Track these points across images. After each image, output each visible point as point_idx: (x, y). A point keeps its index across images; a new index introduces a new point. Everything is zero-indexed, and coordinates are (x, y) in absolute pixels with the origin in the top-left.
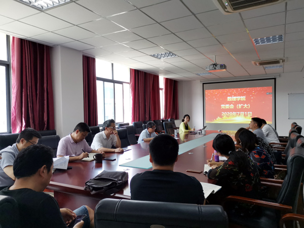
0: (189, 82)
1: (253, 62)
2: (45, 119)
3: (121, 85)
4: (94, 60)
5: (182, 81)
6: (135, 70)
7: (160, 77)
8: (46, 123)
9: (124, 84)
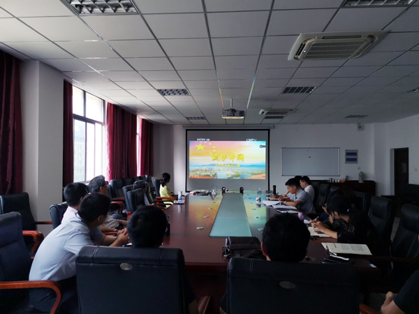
1: (261, 111)
2: (9, 176)
5: (158, 124)
6: (113, 105)
8: (10, 182)
9: (96, 124)
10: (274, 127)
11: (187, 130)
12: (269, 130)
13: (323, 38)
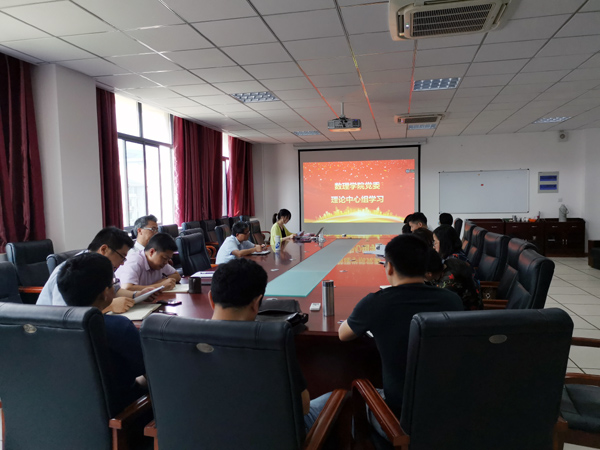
0: (273, 147)
1: (396, 118)
2: (27, 218)
3: (155, 149)
4: (112, 96)
5: (259, 144)
6: (183, 119)
7: (224, 134)
8: (28, 226)
9: (161, 147)
10: (426, 141)
11: (299, 151)
12: (419, 146)
13: (425, 4)
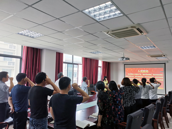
1: (147, 56)
5: (113, 63)
7: (99, 61)
9: (79, 65)
10: (168, 62)
11: (124, 65)
12: (165, 64)
13: (112, 31)
